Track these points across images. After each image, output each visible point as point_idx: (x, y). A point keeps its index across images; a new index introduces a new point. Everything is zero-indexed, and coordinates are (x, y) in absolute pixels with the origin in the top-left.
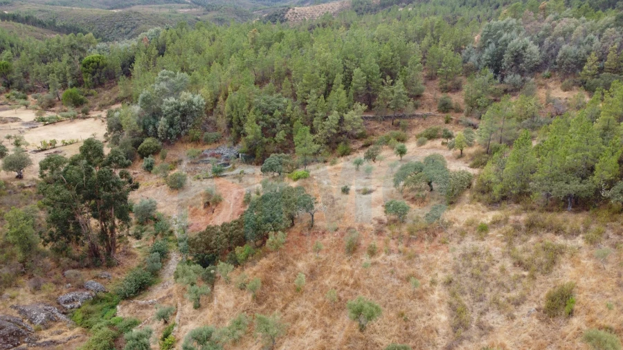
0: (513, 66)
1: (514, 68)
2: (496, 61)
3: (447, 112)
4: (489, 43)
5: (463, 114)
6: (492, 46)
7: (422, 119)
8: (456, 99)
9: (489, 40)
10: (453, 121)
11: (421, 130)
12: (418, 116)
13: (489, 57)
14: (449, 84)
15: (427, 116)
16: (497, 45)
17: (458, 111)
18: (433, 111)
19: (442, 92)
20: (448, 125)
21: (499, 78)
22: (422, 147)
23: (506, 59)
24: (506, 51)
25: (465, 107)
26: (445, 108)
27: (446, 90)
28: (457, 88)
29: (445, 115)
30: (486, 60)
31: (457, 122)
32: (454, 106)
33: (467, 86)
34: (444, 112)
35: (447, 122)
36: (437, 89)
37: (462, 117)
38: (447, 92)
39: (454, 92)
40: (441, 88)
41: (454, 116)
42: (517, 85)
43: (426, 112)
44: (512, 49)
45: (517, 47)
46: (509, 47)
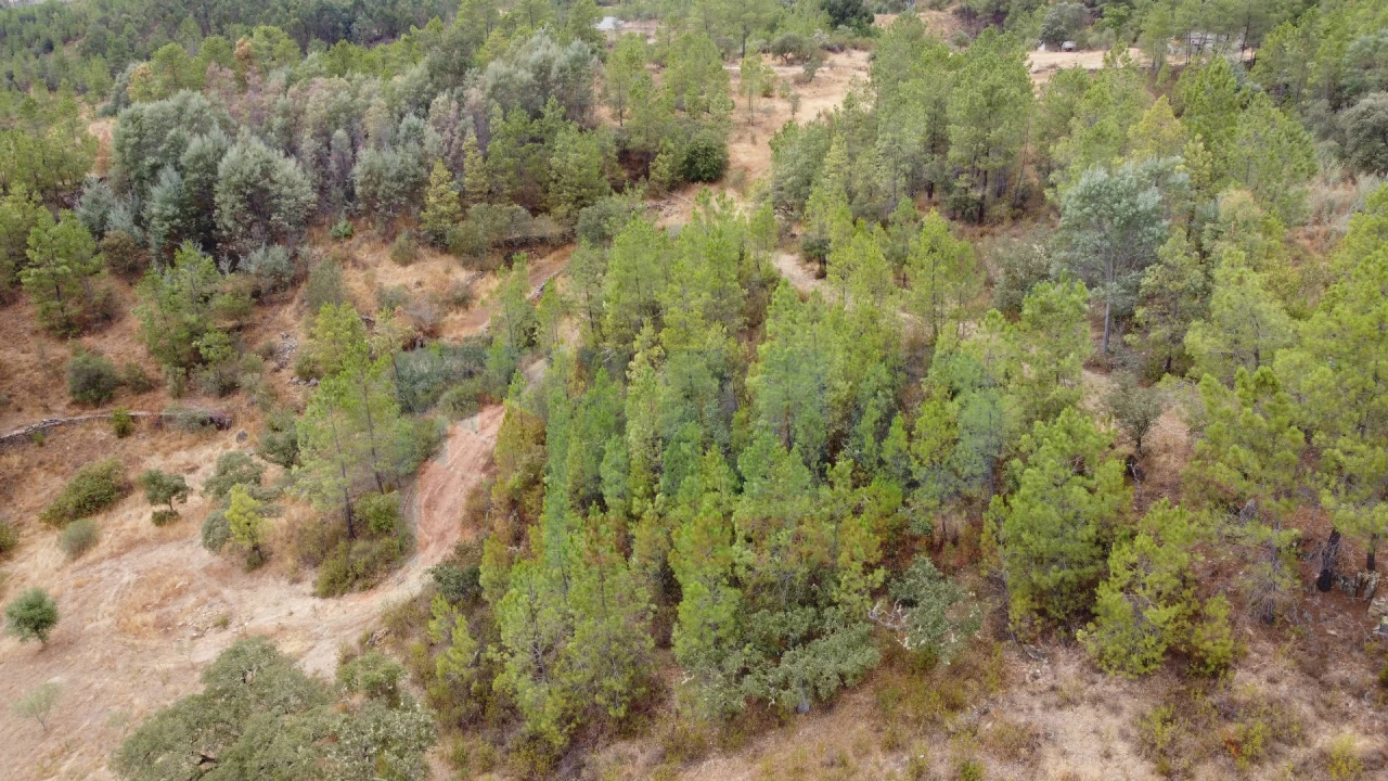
0: (251, 224)
1: (255, 229)
2: (198, 215)
3: (111, 400)
4: (155, 168)
5: (162, 394)
6: (168, 176)
7: (32, 449)
8: (116, 350)
9: (150, 160)
10: (144, 424)
11: (49, 488)
12: (12, 440)
13: (171, 210)
14: (74, 310)
15: (44, 430)
16: (178, 168)
17: (143, 386)
18: (61, 410)
19: (63, 338)
20: (130, 441)
21: (225, 265)
22: (91, 556)
23: (226, 208)
24: (217, 187)
25: (165, 372)
26: (96, 389)
27: (68, 329)
28: (105, 317)
29: (110, 411)
30: (167, 219)
31: (158, 424)
32: (123, 376)
33: (141, 309)
34: (97, 403)
35: (123, 432)
36: (35, 333)
37: (165, 403)
38: (77, 336)
39: (100, 330)
40: (52, 328)
41: (140, 409)
42: (282, 275)
43: (40, 419)
44: (234, 179)
45: (247, 170)
46: (221, 174)
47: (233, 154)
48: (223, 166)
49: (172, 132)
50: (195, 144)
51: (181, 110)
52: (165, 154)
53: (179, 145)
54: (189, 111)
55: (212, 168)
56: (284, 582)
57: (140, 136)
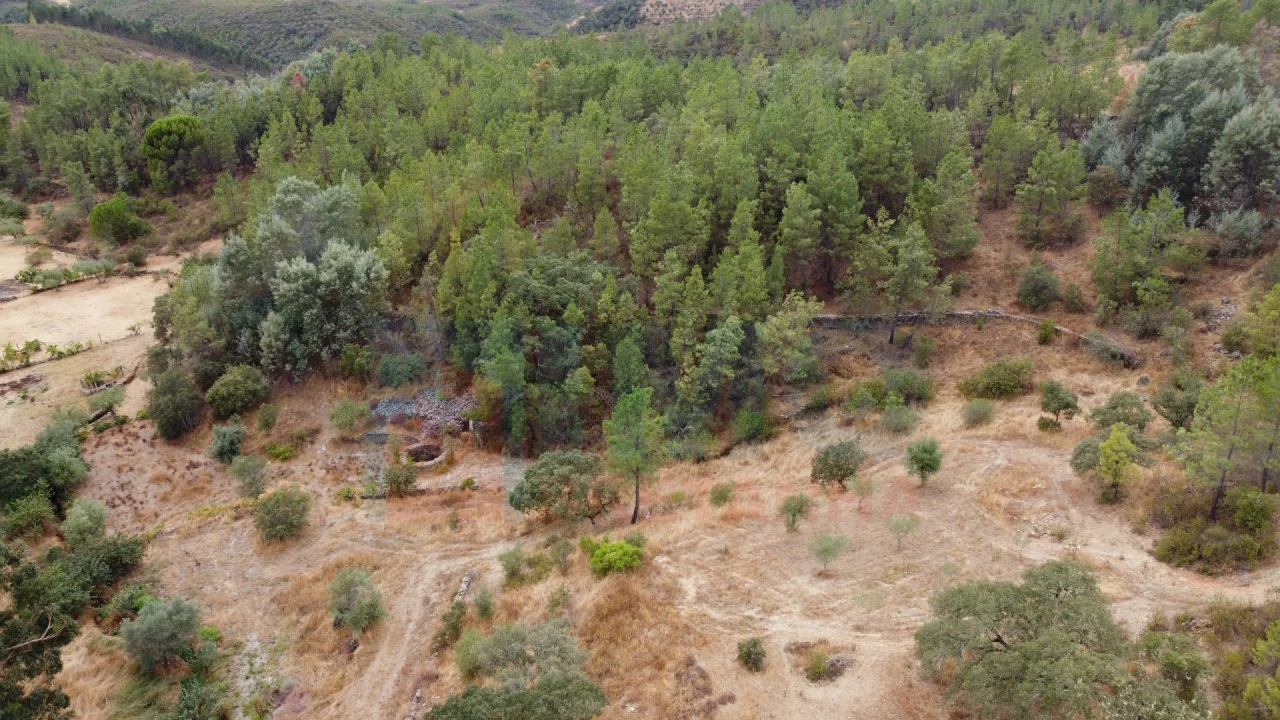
0: (1235, 186)
1: (1238, 192)
2: (1186, 166)
3: (1045, 310)
4: (1164, 115)
5: (1088, 318)
6: (1174, 126)
7: (972, 328)
8: (1068, 270)
9: (1163, 107)
10: (1064, 340)
11: (971, 364)
12: (961, 317)
13: (1164, 156)
14: (1046, 226)
15: (986, 318)
16: (1187, 119)
17: (1076, 307)
18: (1004, 305)
19: (1029, 247)
20: (1047, 350)
21: (1193, 218)
22: (981, 431)
23: (1217, 165)
24: (1217, 143)
25: (1098, 301)
26: (1038, 297)
27: (1035, 241)
28: (1069, 238)
29: (1042, 319)
30: (1156, 164)
31: (1075, 344)
32: (1062, 293)
33: (1102, 240)
34: (1034, 309)
35: (1044, 341)
36: (1010, 237)
37: (1089, 329)
38: (1041, 249)
39: (1060, 249)
40: (1023, 237)
41: (1065, 326)
42: (1249, 241)
43: (985, 308)
44: (1237, 138)
45: (1254, 132)
46: (1226, 130)
47: (1247, 113)
48: (1231, 124)
49: (1194, 84)
50: (1213, 98)
51: (1211, 63)
52: (1179, 104)
53: (1196, 96)
54: (1220, 65)
55: (1219, 124)
56: (1127, 528)
57: (1162, 84)
